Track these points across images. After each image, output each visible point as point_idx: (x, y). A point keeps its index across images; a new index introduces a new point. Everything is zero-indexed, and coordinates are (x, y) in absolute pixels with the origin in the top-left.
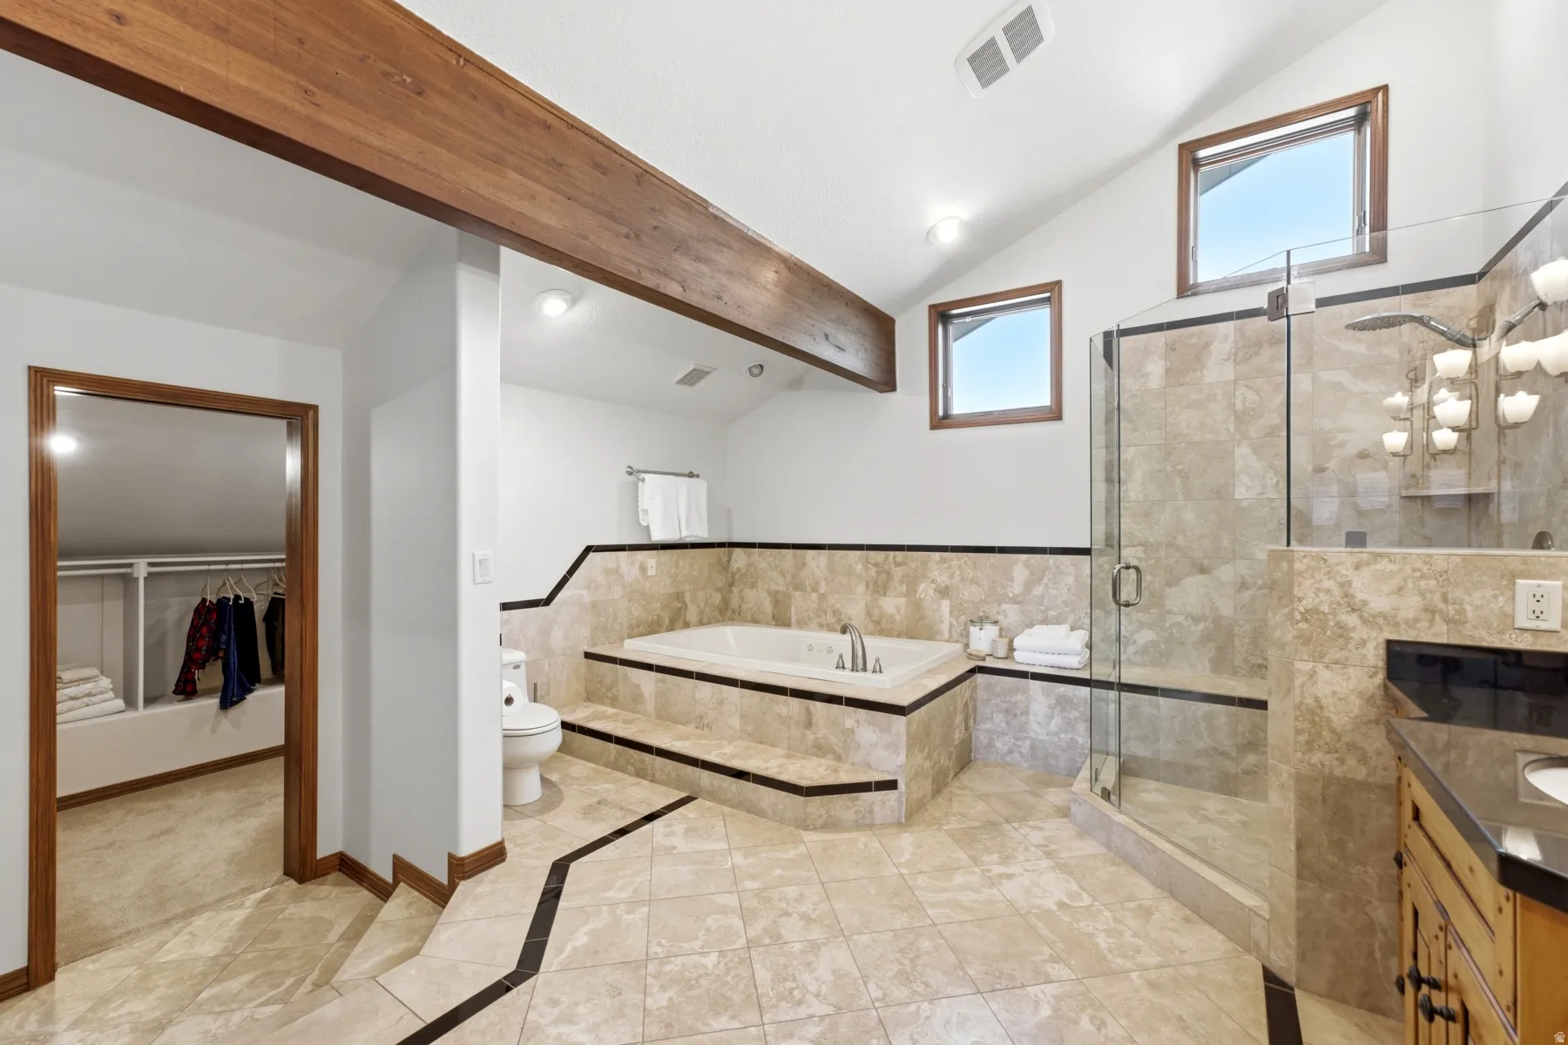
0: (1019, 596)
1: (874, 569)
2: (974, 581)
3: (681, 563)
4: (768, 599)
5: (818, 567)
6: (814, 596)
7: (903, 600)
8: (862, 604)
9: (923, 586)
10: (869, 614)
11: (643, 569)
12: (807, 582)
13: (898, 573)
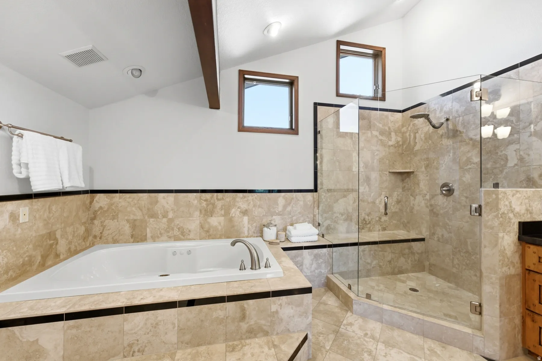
0: (280, 212)
1: (205, 203)
2: (260, 207)
3: (54, 208)
4: (128, 225)
5: (168, 203)
6: (165, 220)
7: (222, 218)
8: (198, 222)
9: (233, 210)
10: (202, 227)
11: (14, 217)
12: (159, 212)
13: (219, 204)
